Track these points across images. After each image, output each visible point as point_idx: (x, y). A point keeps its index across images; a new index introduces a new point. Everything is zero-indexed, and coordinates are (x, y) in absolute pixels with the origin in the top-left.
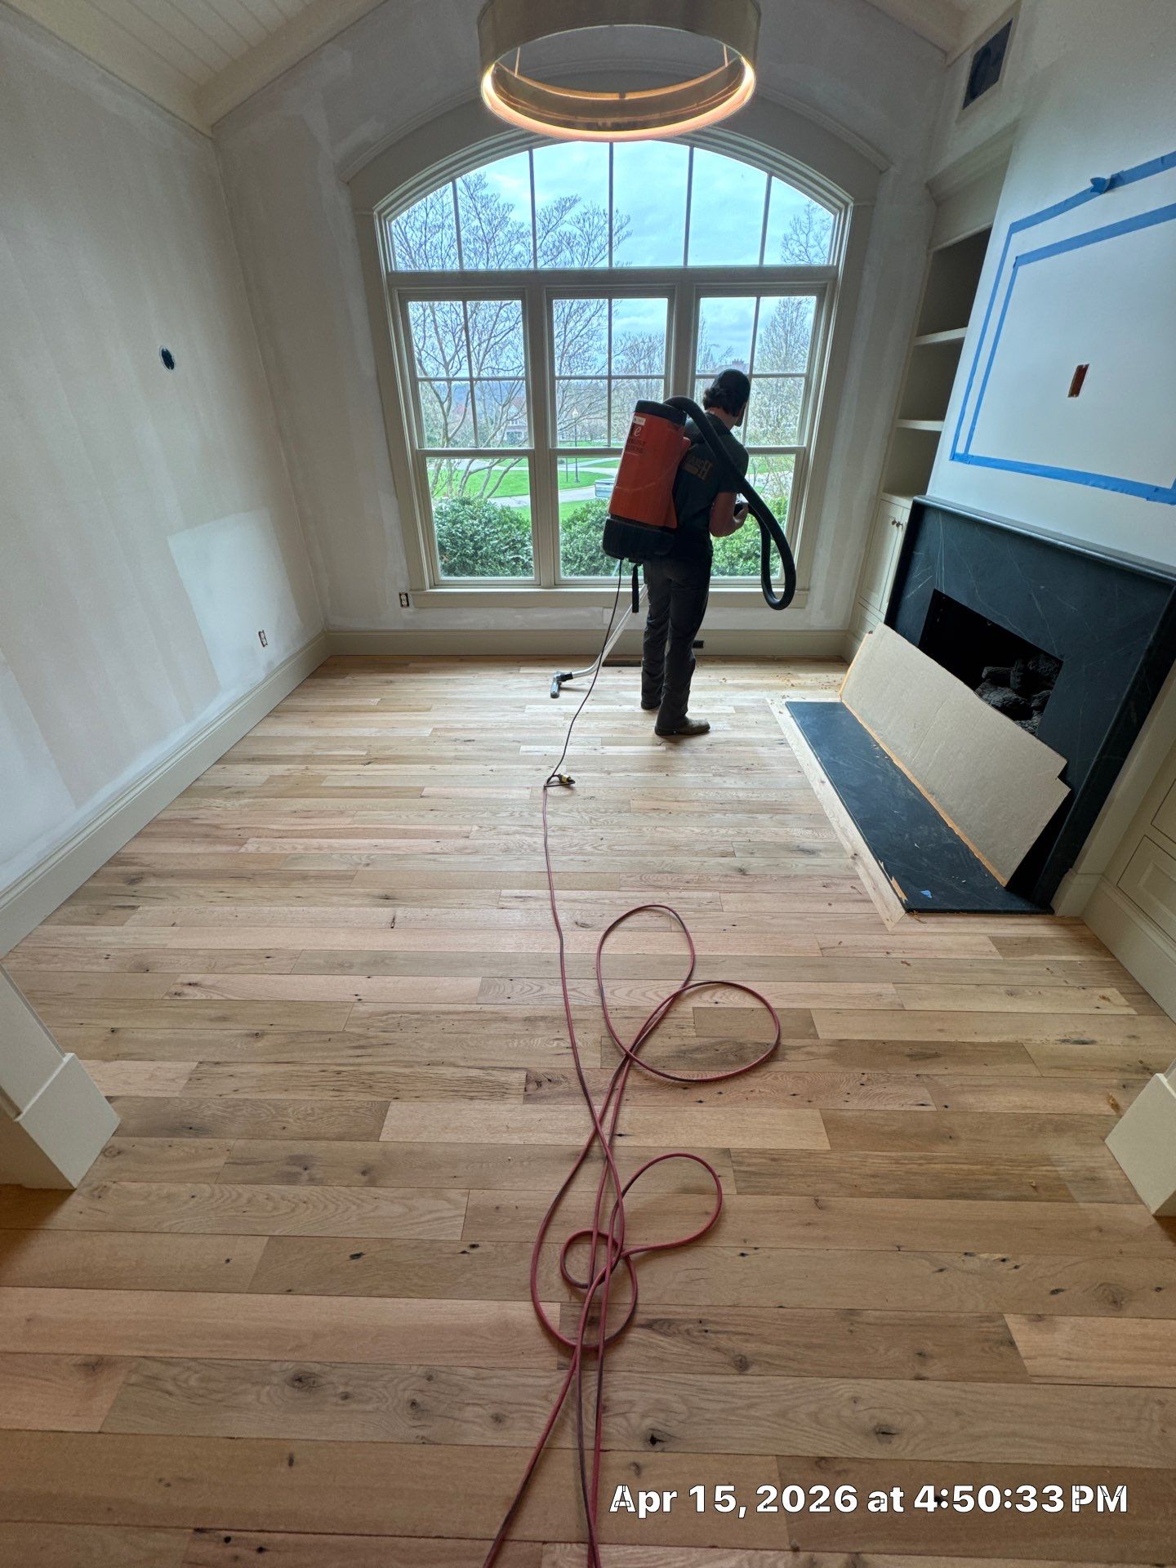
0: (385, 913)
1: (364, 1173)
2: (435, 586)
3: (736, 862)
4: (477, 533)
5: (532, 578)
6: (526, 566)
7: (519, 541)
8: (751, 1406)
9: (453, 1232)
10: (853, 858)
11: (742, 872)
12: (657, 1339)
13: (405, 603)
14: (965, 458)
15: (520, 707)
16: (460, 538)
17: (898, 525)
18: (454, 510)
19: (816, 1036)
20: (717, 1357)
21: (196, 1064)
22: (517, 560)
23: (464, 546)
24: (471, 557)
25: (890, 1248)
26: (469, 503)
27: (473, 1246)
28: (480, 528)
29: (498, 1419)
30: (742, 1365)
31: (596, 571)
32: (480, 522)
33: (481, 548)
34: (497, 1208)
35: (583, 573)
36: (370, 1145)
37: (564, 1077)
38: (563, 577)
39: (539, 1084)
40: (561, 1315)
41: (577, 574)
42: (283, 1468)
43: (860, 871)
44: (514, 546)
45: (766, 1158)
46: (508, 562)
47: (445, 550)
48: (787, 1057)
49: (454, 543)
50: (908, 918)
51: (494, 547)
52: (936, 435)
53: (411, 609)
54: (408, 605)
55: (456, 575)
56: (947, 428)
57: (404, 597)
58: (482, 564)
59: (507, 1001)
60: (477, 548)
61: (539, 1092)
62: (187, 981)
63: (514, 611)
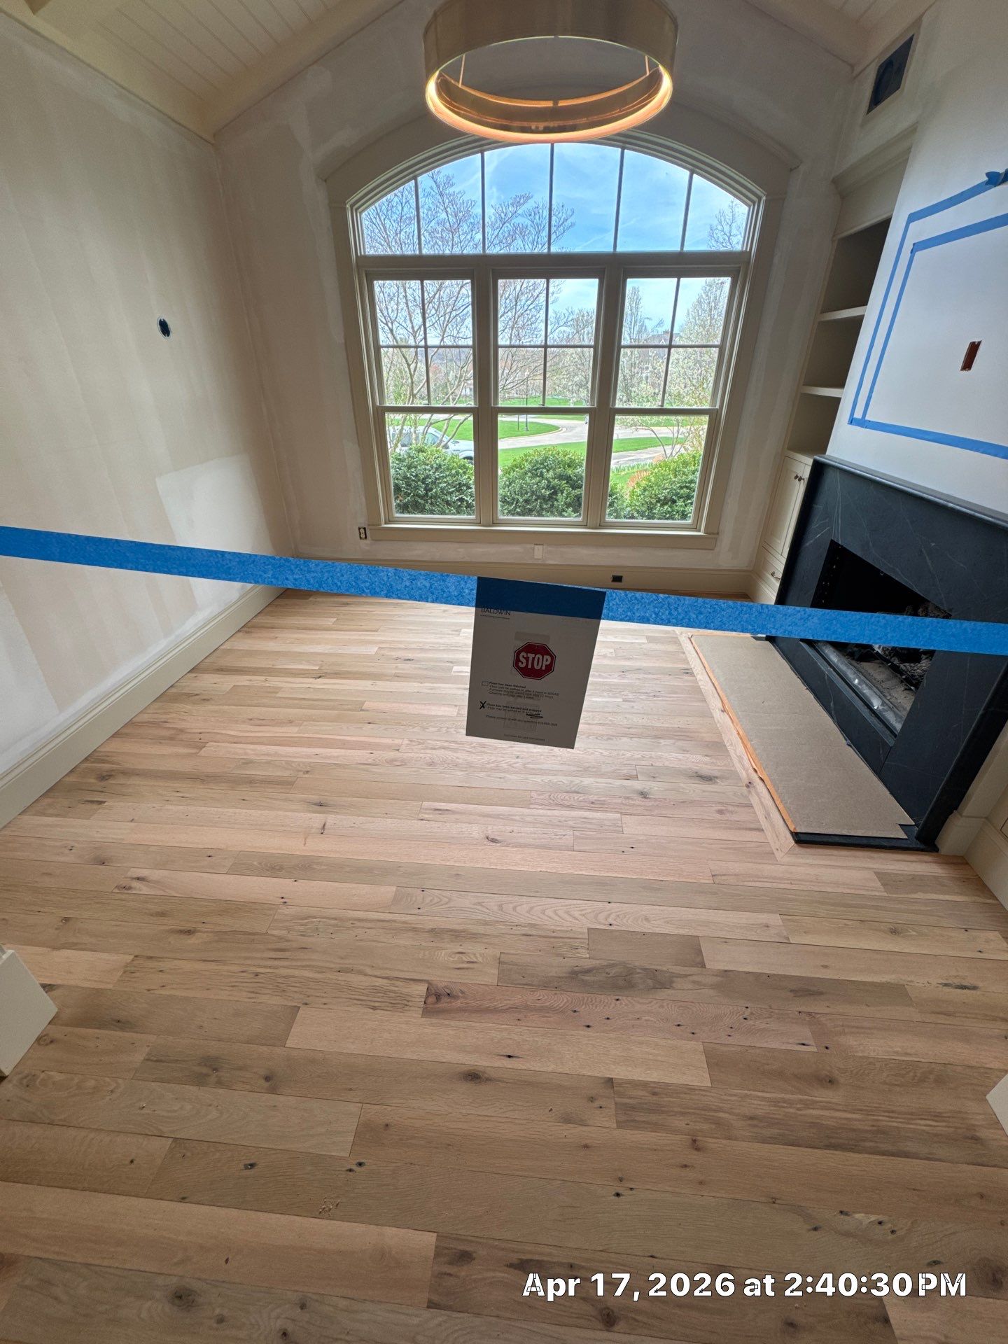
0: (317, 819)
1: (267, 1079)
2: (389, 521)
3: (638, 785)
4: (428, 477)
5: (473, 517)
6: (469, 506)
7: (464, 485)
9: (341, 1147)
10: (748, 786)
11: (643, 795)
13: (363, 536)
14: (863, 423)
15: (456, 631)
16: (414, 480)
17: (800, 479)
18: (410, 457)
19: (703, 965)
20: (587, 1309)
21: (132, 957)
22: (461, 500)
23: (416, 488)
24: (422, 497)
25: (764, 1199)
26: (423, 451)
27: (360, 1164)
28: (431, 473)
30: (609, 1320)
31: (530, 512)
32: (432, 467)
33: (432, 489)
34: (387, 1125)
35: (519, 514)
36: (278, 1050)
37: (462, 992)
38: (501, 517)
39: (438, 997)
40: (436, 1247)
41: (513, 515)
43: (754, 800)
44: (460, 487)
45: (648, 1091)
46: (454, 502)
47: (401, 491)
48: (674, 985)
49: (408, 485)
50: (798, 849)
51: (442, 490)
52: (837, 401)
53: (368, 541)
54: (366, 537)
55: (409, 512)
56: (847, 395)
57: (362, 531)
58: (432, 504)
59: (418, 911)
60: (428, 490)
61: (437, 1006)
62: (135, 875)
63: (456, 545)
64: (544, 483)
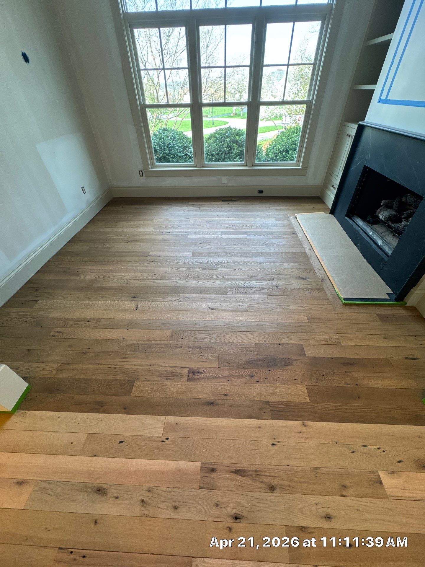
0: (134, 303)
1: (125, 409)
2: (153, 167)
3: (274, 283)
4: (170, 143)
5: (193, 163)
6: (190, 158)
7: (187, 147)
8: (276, 505)
9: (159, 433)
10: (322, 281)
11: (276, 287)
12: (239, 478)
13: (141, 175)
14: (386, 101)
15: (189, 219)
16: (163, 146)
17: (350, 136)
18: (160, 133)
19: (305, 355)
20: (263, 485)
21: (60, 364)
22: (186, 155)
23: (164, 150)
24: (167, 155)
25: (333, 443)
26: (166, 130)
27: (167, 439)
28: (171, 141)
29: (175, 508)
30: (272, 489)
31: (219, 160)
32: (171, 139)
33: (171, 150)
34: (177, 424)
35: (214, 161)
36: (127, 398)
37: (204, 371)
38: (206, 163)
39: (194, 374)
40: (201, 467)
41: (211, 161)
42: (93, 525)
43: (325, 287)
44: (185, 148)
45: (284, 405)
46: (182, 157)
47: (157, 151)
48: (293, 364)
49: (160, 148)
50: (343, 307)
51: (177, 150)
53: (144, 178)
54: (143, 176)
55: (162, 162)
56: (378, 88)
57: (141, 172)
58: (172, 158)
59: (181, 340)
60: (170, 150)
61: (194, 377)
62: (57, 331)
63: (186, 178)
64: (225, 145)
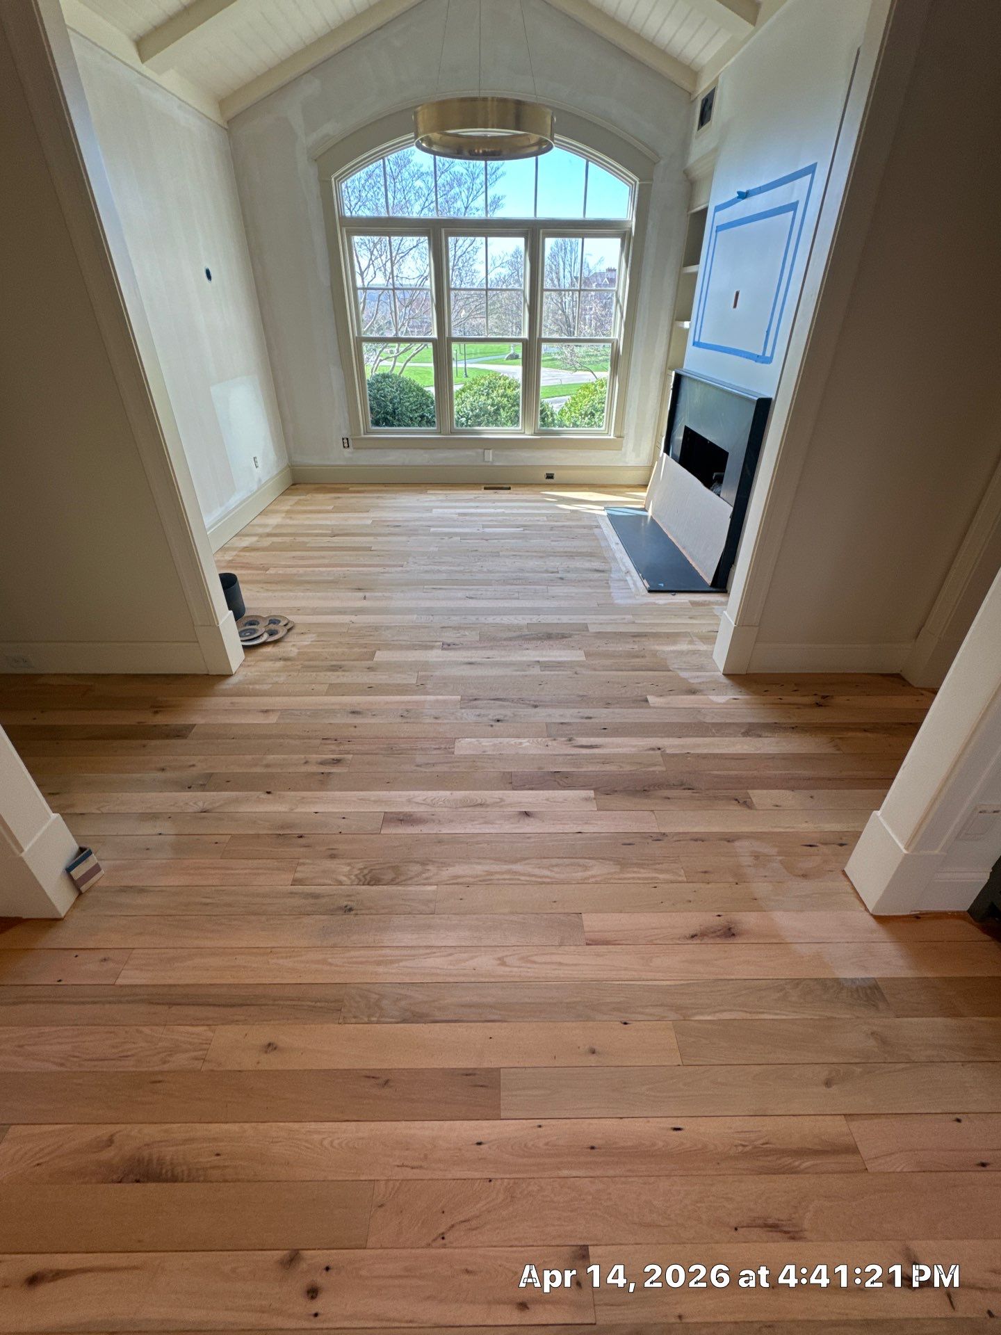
0: (359, 594)
1: (368, 669)
2: (367, 432)
3: (559, 575)
4: (394, 398)
5: (434, 428)
11: (562, 579)
13: (346, 445)
16: (383, 400)
18: (379, 381)
22: (422, 416)
23: (386, 407)
24: (390, 414)
28: (396, 394)
32: (397, 390)
33: (398, 408)
36: (369, 662)
38: (457, 428)
39: (449, 645)
43: (628, 578)
46: (416, 418)
47: (373, 409)
48: (573, 636)
49: (379, 405)
50: (649, 594)
51: (407, 407)
53: (350, 450)
54: (348, 446)
55: (381, 426)
57: (345, 441)
58: (399, 419)
60: (395, 408)
64: (490, 401)
